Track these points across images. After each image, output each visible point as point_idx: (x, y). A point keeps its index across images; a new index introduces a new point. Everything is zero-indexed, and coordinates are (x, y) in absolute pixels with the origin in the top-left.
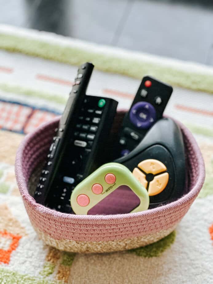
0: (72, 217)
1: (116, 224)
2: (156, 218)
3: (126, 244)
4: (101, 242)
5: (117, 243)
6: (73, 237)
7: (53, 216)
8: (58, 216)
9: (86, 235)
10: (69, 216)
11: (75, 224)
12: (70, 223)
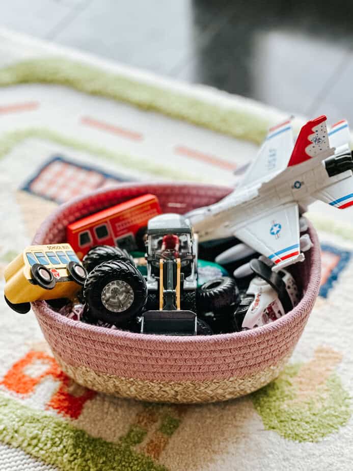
0: (82, 327)
1: (150, 350)
2: (215, 351)
3: (176, 392)
4: (132, 379)
5: (161, 388)
6: (89, 364)
7: (55, 320)
8: (61, 322)
9: (106, 361)
10: (78, 324)
11: (86, 339)
12: (80, 337)
